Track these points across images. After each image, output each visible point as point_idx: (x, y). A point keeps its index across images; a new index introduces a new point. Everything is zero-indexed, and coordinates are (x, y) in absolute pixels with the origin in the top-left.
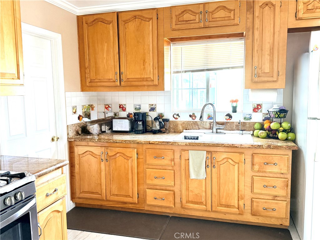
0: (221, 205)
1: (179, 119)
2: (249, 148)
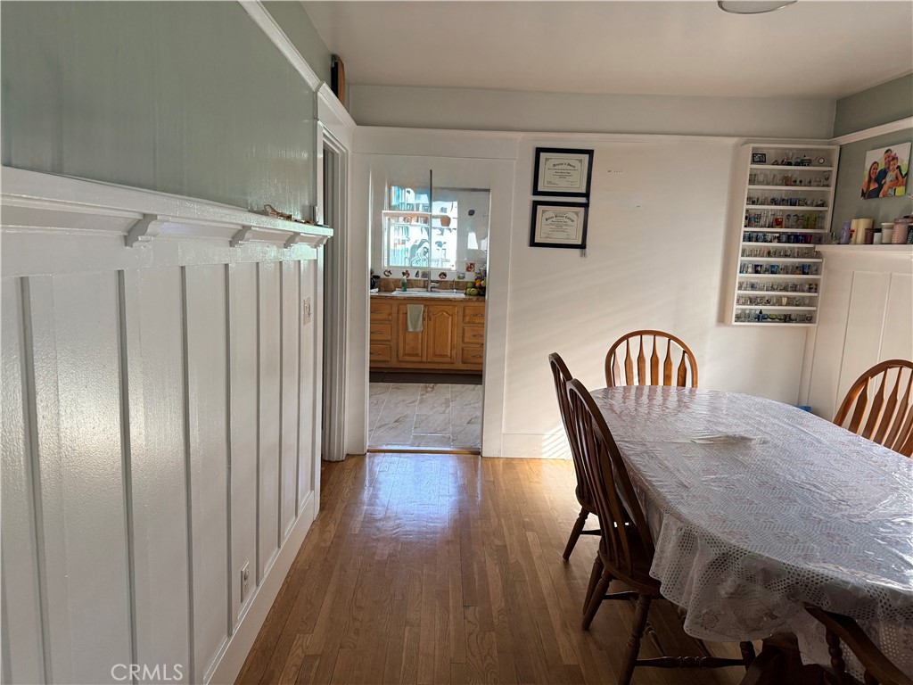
0: (436, 355)
1: (391, 277)
2: (462, 301)
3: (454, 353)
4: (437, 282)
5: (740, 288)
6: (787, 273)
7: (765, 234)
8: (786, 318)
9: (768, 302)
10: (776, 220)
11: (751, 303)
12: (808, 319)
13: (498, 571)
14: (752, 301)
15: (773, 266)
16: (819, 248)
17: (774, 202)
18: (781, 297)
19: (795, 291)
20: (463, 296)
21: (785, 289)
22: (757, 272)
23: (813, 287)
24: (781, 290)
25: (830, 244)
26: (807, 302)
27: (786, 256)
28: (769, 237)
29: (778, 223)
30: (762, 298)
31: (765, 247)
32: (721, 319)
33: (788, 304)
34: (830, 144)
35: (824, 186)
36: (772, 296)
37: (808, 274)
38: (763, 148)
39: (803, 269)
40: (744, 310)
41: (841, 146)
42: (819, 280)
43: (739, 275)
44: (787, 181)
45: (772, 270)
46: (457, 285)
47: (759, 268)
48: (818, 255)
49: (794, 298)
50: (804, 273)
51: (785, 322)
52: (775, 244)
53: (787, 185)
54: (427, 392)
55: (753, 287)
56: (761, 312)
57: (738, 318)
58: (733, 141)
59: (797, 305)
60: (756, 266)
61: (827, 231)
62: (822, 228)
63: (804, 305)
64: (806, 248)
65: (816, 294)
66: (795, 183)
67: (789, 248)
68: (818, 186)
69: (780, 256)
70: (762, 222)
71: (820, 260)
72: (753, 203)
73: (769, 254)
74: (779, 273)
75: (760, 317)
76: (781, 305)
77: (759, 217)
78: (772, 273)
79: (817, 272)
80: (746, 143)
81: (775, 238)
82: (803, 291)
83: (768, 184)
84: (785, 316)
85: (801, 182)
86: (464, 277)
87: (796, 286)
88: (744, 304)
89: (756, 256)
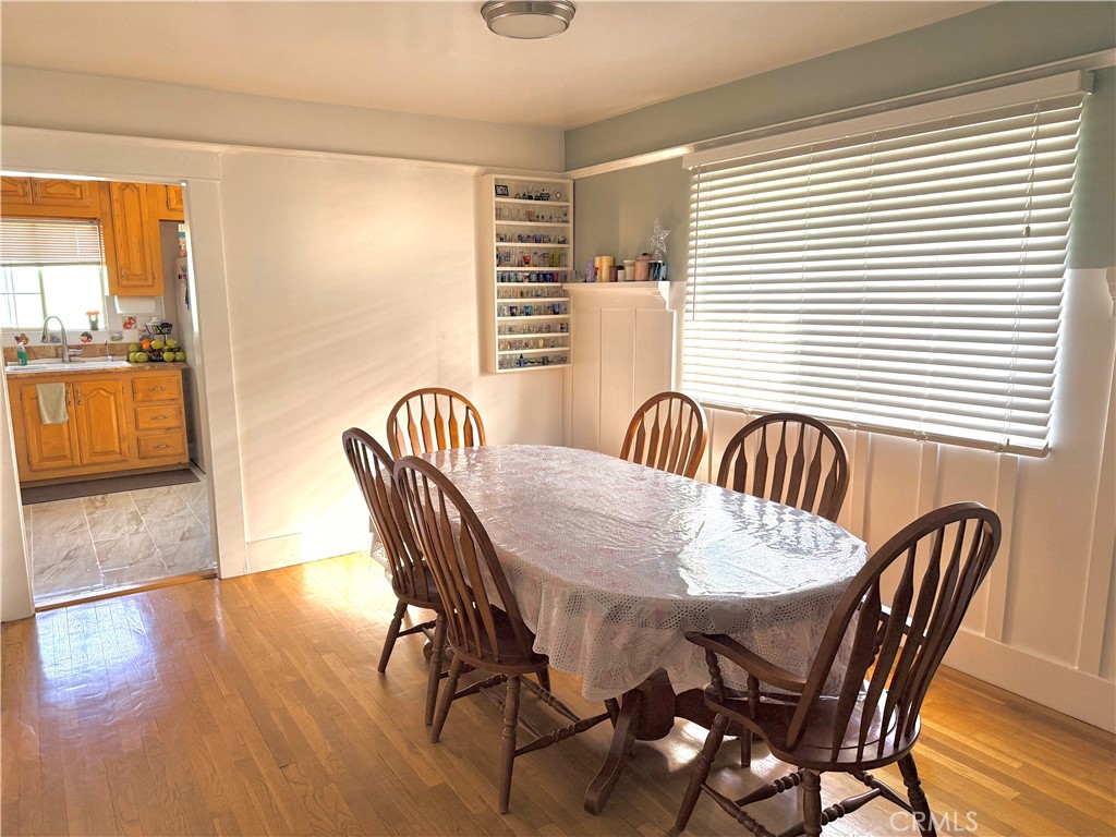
0: (96, 454)
2: (127, 371)
3: (125, 446)
4: (78, 347)
5: (500, 333)
6: (540, 314)
7: (516, 273)
8: (545, 361)
9: (527, 346)
10: (525, 258)
11: (511, 348)
12: (563, 359)
13: (306, 713)
14: (512, 345)
15: (526, 307)
16: (566, 286)
17: (521, 239)
18: (537, 339)
19: (549, 332)
20: (126, 364)
21: (540, 331)
22: (513, 315)
23: (564, 327)
24: (537, 332)
25: (577, 282)
26: (560, 342)
27: (537, 296)
28: (520, 276)
29: (526, 262)
30: (521, 341)
31: (517, 287)
32: (484, 368)
33: (544, 346)
34: (563, 178)
35: (563, 222)
36: (529, 339)
37: (558, 313)
38: (503, 180)
39: (554, 309)
40: (504, 356)
41: (574, 180)
42: (569, 319)
43: (497, 318)
44: (530, 217)
45: (527, 311)
46: (111, 350)
47: (514, 310)
48: (565, 294)
49: (549, 338)
50: (555, 313)
51: (544, 364)
52: (526, 284)
53: (531, 221)
54: (97, 508)
55: (511, 330)
56: (521, 357)
57: (502, 365)
58: (473, 170)
59: (553, 347)
60: (511, 308)
61: (571, 269)
62: (566, 266)
63: (558, 346)
64: (554, 287)
65: (567, 334)
66: (538, 218)
67: (539, 287)
68: (558, 222)
69: (532, 297)
70: (512, 262)
71: (567, 299)
72: (502, 240)
73: (522, 295)
74: (534, 315)
75: (522, 362)
76: (538, 348)
77: (508, 255)
78: (527, 314)
79: (566, 311)
80: (486, 173)
81: (526, 277)
82: (557, 332)
83: (513, 219)
84: (543, 358)
85: (543, 217)
86: (121, 338)
87: (549, 327)
88: (504, 349)
89: (510, 297)
